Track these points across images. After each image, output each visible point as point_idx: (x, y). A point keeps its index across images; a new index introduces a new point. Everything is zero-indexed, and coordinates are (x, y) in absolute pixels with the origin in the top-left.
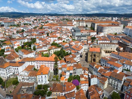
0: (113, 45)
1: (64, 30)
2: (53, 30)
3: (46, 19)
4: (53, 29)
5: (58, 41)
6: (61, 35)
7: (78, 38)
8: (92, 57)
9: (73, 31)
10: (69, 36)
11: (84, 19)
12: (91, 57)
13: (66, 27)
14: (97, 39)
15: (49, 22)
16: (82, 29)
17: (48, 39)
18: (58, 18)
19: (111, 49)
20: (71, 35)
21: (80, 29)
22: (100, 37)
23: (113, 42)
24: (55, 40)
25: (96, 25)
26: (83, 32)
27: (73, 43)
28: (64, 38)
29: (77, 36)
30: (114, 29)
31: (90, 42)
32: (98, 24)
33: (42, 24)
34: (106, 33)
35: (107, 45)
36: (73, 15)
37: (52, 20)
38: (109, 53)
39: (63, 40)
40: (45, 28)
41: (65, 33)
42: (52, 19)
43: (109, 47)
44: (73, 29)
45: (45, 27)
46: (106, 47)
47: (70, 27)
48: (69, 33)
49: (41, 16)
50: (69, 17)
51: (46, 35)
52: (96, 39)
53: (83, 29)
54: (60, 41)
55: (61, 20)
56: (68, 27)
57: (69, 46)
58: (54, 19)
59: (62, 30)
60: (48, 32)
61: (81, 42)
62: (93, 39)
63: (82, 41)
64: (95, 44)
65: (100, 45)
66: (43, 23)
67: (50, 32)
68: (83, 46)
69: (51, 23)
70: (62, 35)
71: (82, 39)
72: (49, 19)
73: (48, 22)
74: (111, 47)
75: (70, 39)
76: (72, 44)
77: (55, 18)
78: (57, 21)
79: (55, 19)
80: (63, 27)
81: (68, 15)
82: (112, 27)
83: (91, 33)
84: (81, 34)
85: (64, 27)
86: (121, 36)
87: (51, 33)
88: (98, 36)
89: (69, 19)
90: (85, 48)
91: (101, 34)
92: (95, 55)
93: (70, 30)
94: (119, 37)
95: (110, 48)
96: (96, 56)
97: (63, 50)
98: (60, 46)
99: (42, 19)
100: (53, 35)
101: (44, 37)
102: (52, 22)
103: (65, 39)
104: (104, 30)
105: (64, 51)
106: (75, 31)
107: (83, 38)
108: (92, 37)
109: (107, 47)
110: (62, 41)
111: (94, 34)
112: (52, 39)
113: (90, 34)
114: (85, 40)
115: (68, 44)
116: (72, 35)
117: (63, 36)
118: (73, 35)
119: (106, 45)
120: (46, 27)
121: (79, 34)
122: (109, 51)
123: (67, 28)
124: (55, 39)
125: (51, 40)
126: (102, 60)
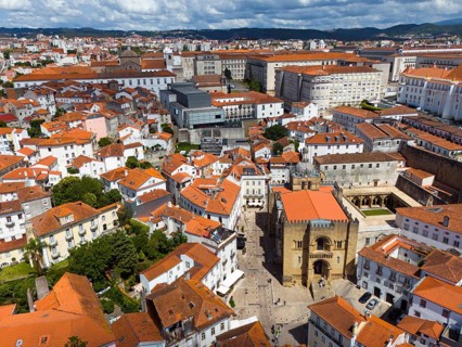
0: (384, 166)
1: (130, 97)
2: (70, 101)
3: (43, 51)
4: (69, 95)
5: (99, 164)
6: (114, 127)
7: (204, 134)
8: (306, 250)
9: (172, 98)
10: (160, 130)
11: (206, 46)
12: (300, 253)
13: (135, 81)
14: (293, 134)
15: (58, 60)
16: (212, 90)
17: (35, 153)
18: (98, 43)
19: (376, 183)
20: (168, 119)
21: (205, 89)
22: (302, 123)
23: (380, 148)
24: (83, 160)
25: (271, 68)
26: (220, 106)
27: (187, 170)
28: (134, 141)
29: (196, 127)
30: (354, 84)
31: (264, 152)
32: (280, 65)
33: (20, 70)
34: (325, 103)
35: (357, 165)
36: (160, 33)
37: (70, 52)
38: (368, 203)
39: (129, 153)
40: (23, 91)
41: (132, 112)
42: (71, 47)
43: (367, 174)
44: (172, 89)
45: (23, 85)
46: (351, 178)
47: (155, 79)
48: (154, 111)
49: (20, 36)
50: (144, 42)
51: (25, 135)
52: (288, 135)
53: (218, 89)
54: (112, 164)
55: (111, 52)
56: (148, 80)
57: (163, 187)
58: (81, 50)
59: (118, 96)
60: (35, 113)
61: (222, 154)
62: (276, 134)
63: (225, 148)
64: (306, 172)
65: (323, 167)
66: (28, 65)
67: (47, 112)
68: (238, 183)
69: (65, 66)
70: (121, 127)
71: (225, 142)
72: (54, 48)
73: (52, 62)
74: (376, 173)
75: (162, 143)
76: (181, 176)
77: (86, 46)
78: (94, 57)
79: (86, 51)
80: (120, 81)
81: (137, 32)
82: (346, 77)
83: (260, 107)
84: (218, 117)
85: (127, 81)
86: (398, 117)
87: (57, 115)
88: (293, 120)
89: (147, 48)
90: (251, 187)
91: (306, 109)
92: (322, 242)
93: (157, 93)
94: (391, 122)
95: (371, 178)
96: (327, 248)
97: (135, 219)
98: (114, 198)
99: (23, 51)
100: (68, 129)
101: (12, 147)
102: (71, 60)
103: (140, 149)
104: (315, 93)
105: (136, 229)
106: (183, 101)
107: (227, 134)
108: (269, 124)
109: (357, 174)
110: (123, 162)
111: (271, 110)
112: (58, 153)
113: (254, 113)
114: (239, 142)
115: (157, 180)
116: (170, 122)
117: (122, 133)
118: (174, 121)
119: (349, 166)
120: (30, 84)
121: (206, 115)
122: (367, 197)
123: (142, 85)
124: (78, 150)
125: (52, 161)
126: (367, 267)
